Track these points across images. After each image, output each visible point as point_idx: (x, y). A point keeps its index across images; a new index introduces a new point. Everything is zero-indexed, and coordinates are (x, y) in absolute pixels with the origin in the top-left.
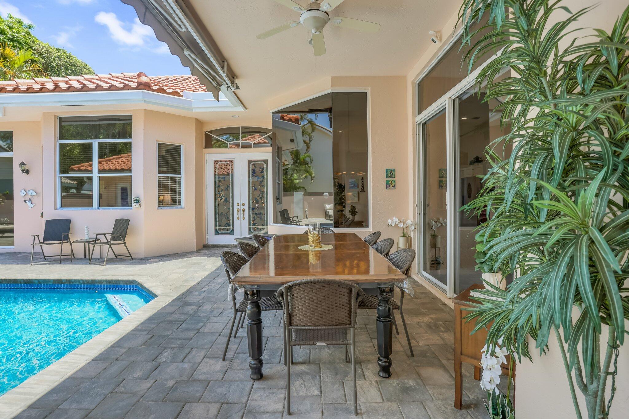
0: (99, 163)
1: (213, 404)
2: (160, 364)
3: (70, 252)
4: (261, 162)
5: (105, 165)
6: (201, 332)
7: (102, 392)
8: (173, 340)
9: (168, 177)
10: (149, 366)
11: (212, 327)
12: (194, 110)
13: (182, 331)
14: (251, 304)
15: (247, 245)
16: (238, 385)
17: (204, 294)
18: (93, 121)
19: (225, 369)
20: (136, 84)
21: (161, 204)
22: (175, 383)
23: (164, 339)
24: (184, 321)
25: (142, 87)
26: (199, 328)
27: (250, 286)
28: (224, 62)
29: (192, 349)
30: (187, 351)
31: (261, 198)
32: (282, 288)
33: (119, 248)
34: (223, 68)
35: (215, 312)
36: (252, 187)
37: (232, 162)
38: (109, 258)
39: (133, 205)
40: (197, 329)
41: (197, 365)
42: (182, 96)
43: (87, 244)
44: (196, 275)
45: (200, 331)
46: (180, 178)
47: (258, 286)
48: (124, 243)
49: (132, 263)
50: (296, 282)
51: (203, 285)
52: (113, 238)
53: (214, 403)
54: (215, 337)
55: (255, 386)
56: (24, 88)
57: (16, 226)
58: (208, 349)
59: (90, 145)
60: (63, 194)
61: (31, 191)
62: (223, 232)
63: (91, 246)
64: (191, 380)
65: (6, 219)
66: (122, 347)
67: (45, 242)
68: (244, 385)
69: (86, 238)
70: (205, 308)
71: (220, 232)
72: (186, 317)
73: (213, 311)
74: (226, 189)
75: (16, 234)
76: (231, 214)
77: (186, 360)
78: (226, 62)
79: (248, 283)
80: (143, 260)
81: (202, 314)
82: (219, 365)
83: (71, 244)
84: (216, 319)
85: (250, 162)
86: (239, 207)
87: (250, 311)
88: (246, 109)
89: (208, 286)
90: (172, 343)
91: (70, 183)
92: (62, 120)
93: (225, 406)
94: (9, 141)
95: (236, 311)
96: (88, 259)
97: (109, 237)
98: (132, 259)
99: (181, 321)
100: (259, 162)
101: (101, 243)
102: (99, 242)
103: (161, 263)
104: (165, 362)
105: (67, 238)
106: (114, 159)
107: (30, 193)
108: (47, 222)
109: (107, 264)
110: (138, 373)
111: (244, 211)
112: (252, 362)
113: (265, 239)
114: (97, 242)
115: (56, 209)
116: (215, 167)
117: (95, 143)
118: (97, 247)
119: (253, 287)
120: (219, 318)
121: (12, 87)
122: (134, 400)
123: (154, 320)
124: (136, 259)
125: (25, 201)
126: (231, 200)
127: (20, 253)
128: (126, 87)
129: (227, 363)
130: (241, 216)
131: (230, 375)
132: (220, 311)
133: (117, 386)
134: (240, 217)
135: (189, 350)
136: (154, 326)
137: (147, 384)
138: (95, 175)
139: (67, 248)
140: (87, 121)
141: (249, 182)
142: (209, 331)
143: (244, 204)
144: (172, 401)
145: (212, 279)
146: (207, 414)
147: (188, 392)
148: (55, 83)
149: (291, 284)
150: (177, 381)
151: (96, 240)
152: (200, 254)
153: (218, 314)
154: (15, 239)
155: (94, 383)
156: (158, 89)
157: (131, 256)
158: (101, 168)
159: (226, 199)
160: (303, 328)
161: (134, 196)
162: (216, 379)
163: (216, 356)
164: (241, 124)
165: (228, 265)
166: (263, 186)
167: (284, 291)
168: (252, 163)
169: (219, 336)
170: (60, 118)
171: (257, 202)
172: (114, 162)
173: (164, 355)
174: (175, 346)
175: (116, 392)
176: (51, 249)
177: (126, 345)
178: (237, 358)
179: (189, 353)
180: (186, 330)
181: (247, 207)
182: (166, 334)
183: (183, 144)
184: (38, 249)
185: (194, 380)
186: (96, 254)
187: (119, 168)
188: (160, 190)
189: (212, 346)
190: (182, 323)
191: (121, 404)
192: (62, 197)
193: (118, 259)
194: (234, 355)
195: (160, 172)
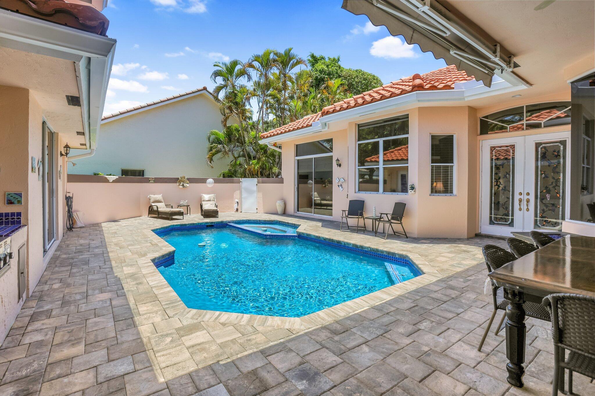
0: (385, 154)
1: (461, 384)
2: (419, 330)
3: (363, 225)
4: (557, 144)
5: (389, 156)
6: (461, 317)
7: (376, 332)
8: (432, 315)
9: (441, 166)
10: (410, 328)
11: (473, 316)
12: (466, 99)
13: (442, 310)
14: (511, 304)
15: (520, 242)
16: (490, 380)
17: (469, 283)
18: (379, 123)
19: (479, 360)
20: (411, 87)
21: (434, 191)
22: (429, 350)
23: (425, 311)
24: (445, 302)
25: (416, 88)
26: (459, 312)
27: (511, 286)
28: (496, 45)
29: (449, 329)
30: (444, 328)
31: (554, 187)
32: (549, 297)
33: (397, 227)
34: (494, 52)
35: (478, 303)
36: (541, 174)
37: (513, 147)
38: (390, 234)
39: (409, 191)
40: (456, 313)
41: (451, 344)
42: (453, 88)
43: (374, 220)
44: (464, 262)
45: (459, 316)
46: (452, 166)
47: (520, 287)
48: (401, 223)
49: (406, 241)
50: (568, 294)
51: (470, 273)
52: (393, 218)
53: (463, 383)
54: (473, 327)
55: (510, 391)
56: (338, 108)
57: (334, 203)
58: (465, 335)
59: (378, 143)
60: (361, 180)
61: (342, 179)
62: (500, 223)
63: (377, 222)
64: (443, 353)
65: (328, 197)
66: (392, 306)
67: (349, 216)
68: (498, 384)
69: (374, 216)
70: (468, 296)
71: (496, 222)
72: (448, 299)
73: (476, 301)
74: (505, 177)
75: (334, 208)
76: (511, 204)
77: (442, 335)
78: (498, 45)
79: (508, 282)
80: (416, 240)
81: (463, 301)
82: (473, 354)
83: (364, 219)
84: (478, 310)
85: (538, 145)
86: (522, 197)
87: (510, 311)
88: (531, 85)
89: (475, 276)
90: (432, 317)
91: (365, 171)
92: (360, 126)
93: (472, 391)
94: (330, 143)
95: (497, 308)
96: (375, 232)
97: (390, 217)
98: (407, 238)
99: (443, 301)
100: (551, 144)
101: (384, 221)
102: (382, 220)
103: (431, 245)
104: (423, 330)
105: (361, 215)
106: (396, 150)
107: (341, 181)
108: (350, 201)
109: (387, 238)
110: (401, 330)
111: (528, 201)
112: (510, 365)
113: (548, 237)
114: (381, 220)
115: (355, 192)
116: (491, 153)
117: (381, 141)
118: (381, 224)
119: (514, 287)
120: (481, 309)
121: (332, 110)
122: (396, 348)
123: (419, 293)
124: (410, 237)
125: (338, 186)
126: (511, 189)
127: (335, 222)
128: (403, 92)
129: (483, 355)
130: (524, 206)
131: (483, 367)
132: (485, 304)
133: (386, 332)
134: (522, 207)
135: (446, 328)
136: (419, 298)
137: (407, 341)
138: (381, 166)
139: (361, 222)
140: (375, 124)
141: (537, 167)
142: (468, 319)
143: (528, 193)
144: (424, 363)
145: (481, 270)
146: (454, 389)
147: (439, 362)
148: (355, 100)
149: (561, 295)
150: (431, 349)
151: (380, 218)
152: (471, 242)
153: (482, 306)
154: (333, 211)
155: (372, 324)
156: (430, 87)
157: (406, 235)
158: (386, 159)
159: (505, 187)
160: (580, 352)
161: (410, 184)
162: (468, 364)
163: (472, 344)
164: (524, 103)
165: (489, 259)
166: (558, 173)
167: (551, 301)
168: (541, 146)
169: (478, 327)
170: (359, 125)
171: (548, 192)
172: (395, 154)
173: (423, 324)
174: (434, 320)
175: (385, 336)
176: (352, 221)
177: (395, 305)
178: (495, 355)
179: (445, 331)
180: (446, 310)
181: (532, 198)
182: (427, 308)
183: (454, 134)
184: (344, 220)
185: (447, 355)
186: (380, 229)
187: (400, 158)
188: (433, 178)
189: (469, 333)
190: (443, 303)
191: (387, 346)
192: (360, 183)
193: (395, 235)
194: (492, 351)
195: (433, 161)
